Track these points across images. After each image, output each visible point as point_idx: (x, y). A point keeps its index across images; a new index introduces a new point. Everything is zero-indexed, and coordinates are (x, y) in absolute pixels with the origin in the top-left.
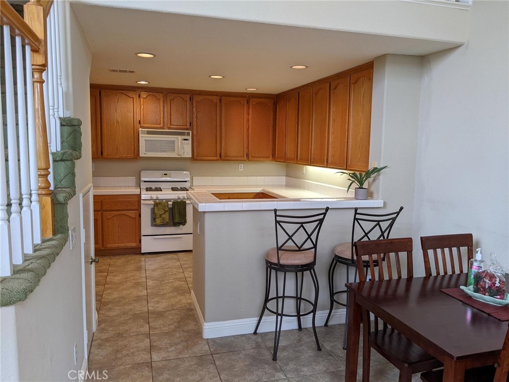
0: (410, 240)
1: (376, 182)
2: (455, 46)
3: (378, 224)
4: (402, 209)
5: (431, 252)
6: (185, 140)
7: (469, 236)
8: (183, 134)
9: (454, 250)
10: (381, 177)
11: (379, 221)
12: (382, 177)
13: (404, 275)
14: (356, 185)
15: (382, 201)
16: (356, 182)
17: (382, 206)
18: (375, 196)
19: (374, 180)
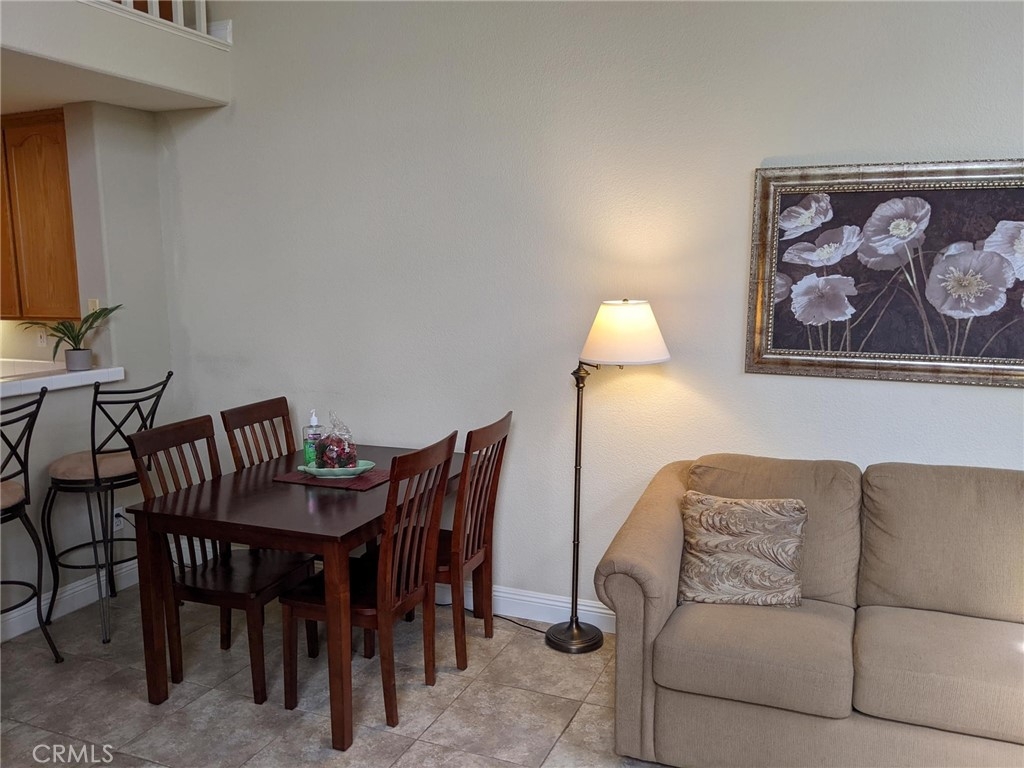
0: (208, 419)
1: (103, 335)
2: (212, 105)
3: (137, 407)
4: (170, 374)
5: (237, 432)
7: (283, 401)
9: (266, 423)
10: (112, 326)
11: (137, 402)
12: (114, 326)
13: (208, 476)
14: (66, 345)
15: (122, 369)
16: (66, 338)
17: (123, 378)
18: (103, 360)
19: (97, 333)
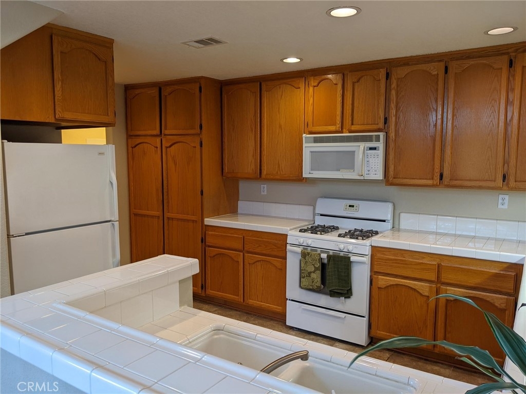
6: (371, 149)
8: (370, 139)
